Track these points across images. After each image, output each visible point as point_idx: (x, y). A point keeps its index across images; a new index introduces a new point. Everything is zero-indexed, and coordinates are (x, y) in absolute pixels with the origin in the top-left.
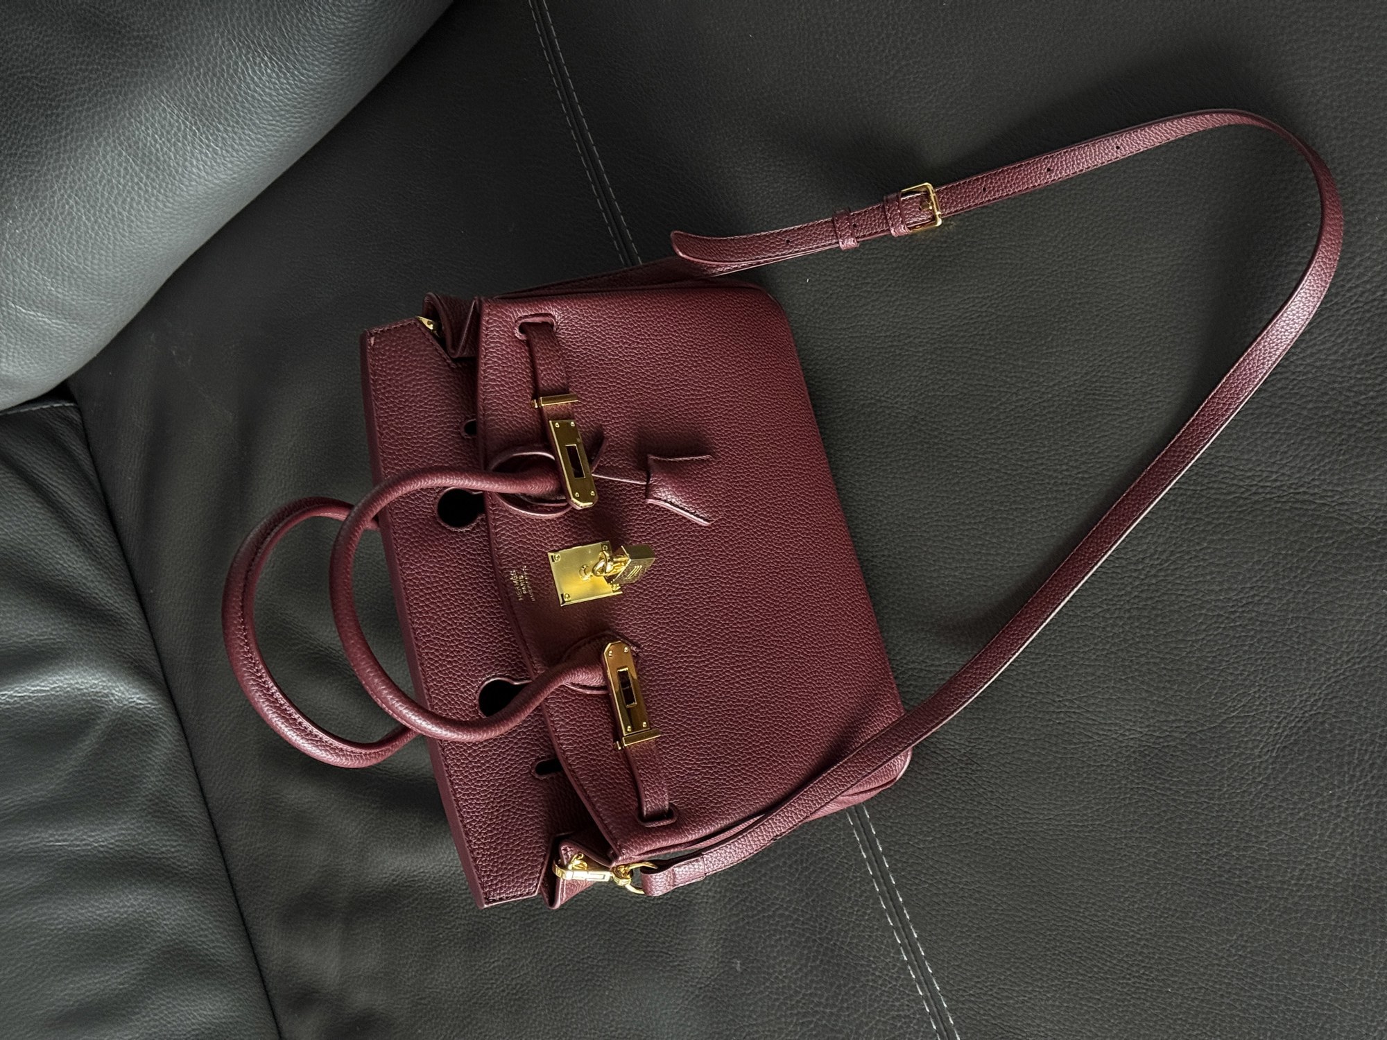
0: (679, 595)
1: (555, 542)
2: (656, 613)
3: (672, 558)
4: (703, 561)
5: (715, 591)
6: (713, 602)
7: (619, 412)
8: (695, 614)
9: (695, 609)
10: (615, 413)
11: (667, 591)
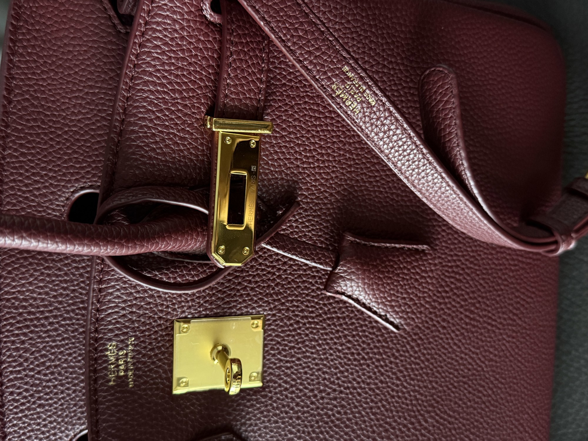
0: (335, 399)
1: (189, 307)
2: (298, 418)
3: (339, 351)
4: (378, 360)
5: (381, 401)
6: (374, 414)
7: (328, 155)
8: (347, 426)
9: (349, 419)
10: (322, 155)
11: (321, 392)
